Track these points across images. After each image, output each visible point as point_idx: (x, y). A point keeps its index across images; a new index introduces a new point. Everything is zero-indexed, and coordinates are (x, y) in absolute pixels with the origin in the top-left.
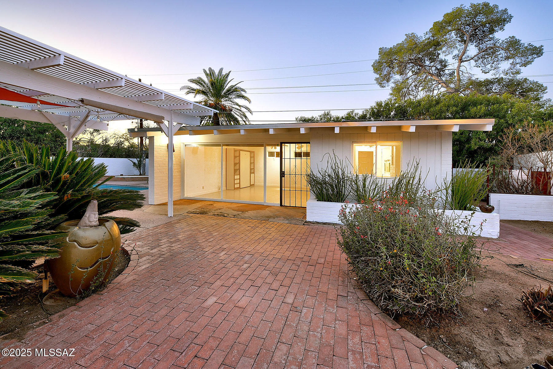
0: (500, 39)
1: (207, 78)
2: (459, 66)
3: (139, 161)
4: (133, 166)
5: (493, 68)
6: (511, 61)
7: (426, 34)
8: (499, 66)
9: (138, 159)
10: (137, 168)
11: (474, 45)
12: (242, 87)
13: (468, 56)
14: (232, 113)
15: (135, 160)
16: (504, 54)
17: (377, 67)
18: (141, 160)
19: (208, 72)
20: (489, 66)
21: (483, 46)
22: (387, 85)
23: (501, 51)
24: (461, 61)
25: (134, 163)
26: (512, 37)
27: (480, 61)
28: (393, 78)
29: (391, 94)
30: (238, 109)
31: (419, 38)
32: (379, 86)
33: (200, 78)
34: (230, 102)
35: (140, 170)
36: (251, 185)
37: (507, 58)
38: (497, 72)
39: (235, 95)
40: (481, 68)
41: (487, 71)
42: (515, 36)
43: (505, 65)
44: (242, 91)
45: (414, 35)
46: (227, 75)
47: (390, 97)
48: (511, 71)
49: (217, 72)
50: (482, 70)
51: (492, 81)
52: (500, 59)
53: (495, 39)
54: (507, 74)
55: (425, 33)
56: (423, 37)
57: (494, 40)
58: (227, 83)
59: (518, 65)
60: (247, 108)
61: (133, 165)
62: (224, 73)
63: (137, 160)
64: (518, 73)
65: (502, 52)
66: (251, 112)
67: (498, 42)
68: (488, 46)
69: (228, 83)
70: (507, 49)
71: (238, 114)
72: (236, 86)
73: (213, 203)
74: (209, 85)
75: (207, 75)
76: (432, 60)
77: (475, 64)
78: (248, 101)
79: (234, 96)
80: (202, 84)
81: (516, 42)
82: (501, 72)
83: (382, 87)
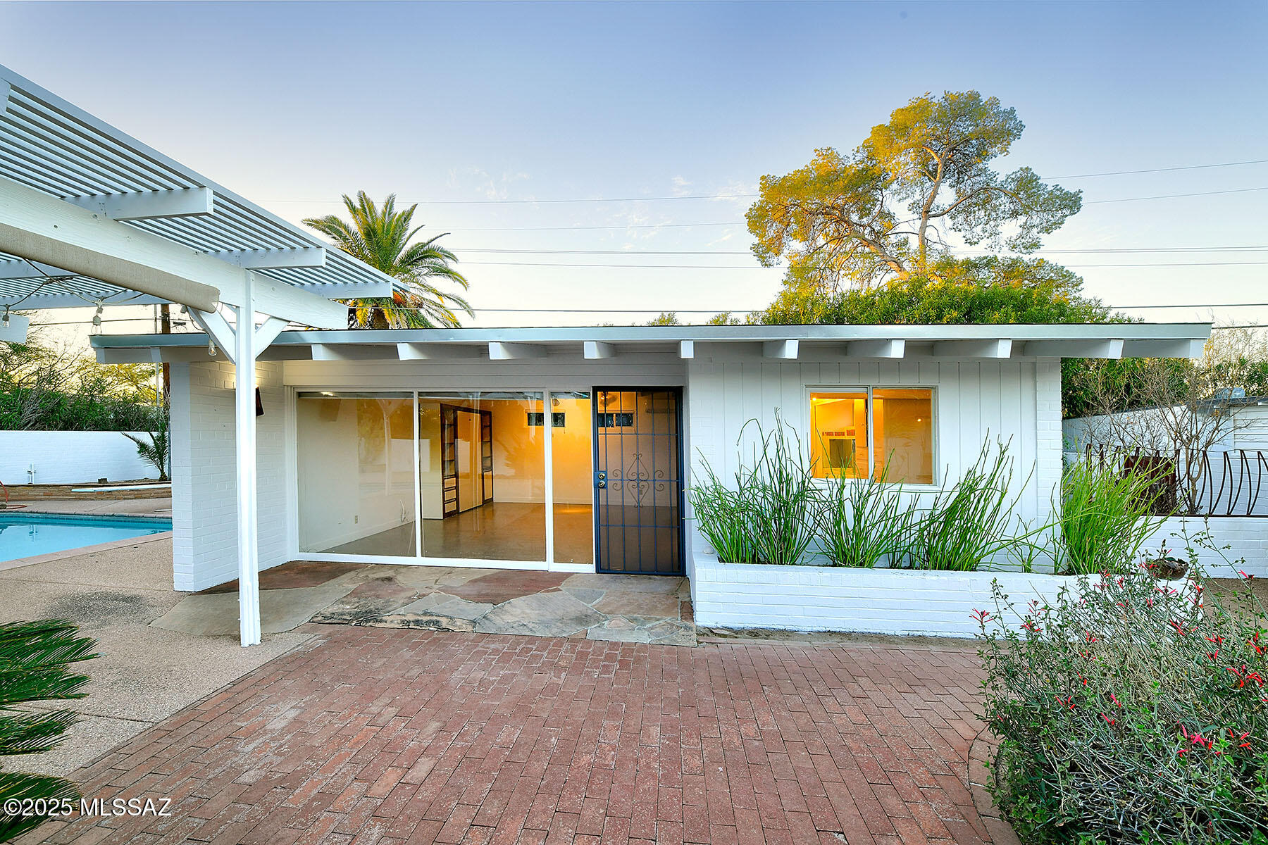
0: (998, 174)
1: (354, 217)
2: (924, 227)
3: (158, 440)
4: (139, 455)
5: (986, 234)
6: (1022, 219)
7: (857, 152)
8: (1000, 229)
9: (155, 434)
10: (152, 458)
11: (948, 183)
12: (446, 247)
13: (938, 207)
14: (422, 311)
15: (146, 437)
16: (1007, 205)
17: (757, 220)
18: (163, 435)
19: (357, 205)
20: (978, 230)
21: (967, 187)
22: (776, 261)
23: (1002, 199)
24: (927, 214)
25: (143, 447)
26: (1026, 168)
27: (960, 218)
28: (788, 247)
29: (785, 283)
30: (436, 304)
31: (842, 159)
32: (759, 262)
33: (333, 220)
34: (416, 285)
35: (162, 464)
36: (484, 502)
37: (1015, 214)
38: (996, 243)
39: (428, 267)
40: (963, 233)
41: (976, 240)
42: (1030, 167)
43: (1010, 229)
44: (446, 256)
45: (832, 153)
46: (407, 216)
47: (783, 288)
48: (1023, 240)
49: (379, 208)
50: (964, 237)
51: (977, 262)
52: (1002, 215)
53: (989, 172)
54: (1014, 247)
55: (856, 150)
56: (852, 157)
57: (986, 176)
58: (408, 235)
59: (1035, 230)
60: (459, 301)
61: (139, 452)
62: (399, 209)
63: (151, 435)
64: (1035, 245)
65: (1004, 199)
66: (470, 311)
67: (995, 179)
68: (976, 188)
69: (411, 236)
70: (1014, 195)
71: (436, 314)
72: (430, 244)
73: (390, 574)
74: (361, 235)
75: (353, 209)
76: (864, 212)
77: (952, 223)
78: (461, 285)
79: (426, 271)
80: (340, 234)
81: (1031, 181)
82: (1004, 243)
83: (766, 265)
